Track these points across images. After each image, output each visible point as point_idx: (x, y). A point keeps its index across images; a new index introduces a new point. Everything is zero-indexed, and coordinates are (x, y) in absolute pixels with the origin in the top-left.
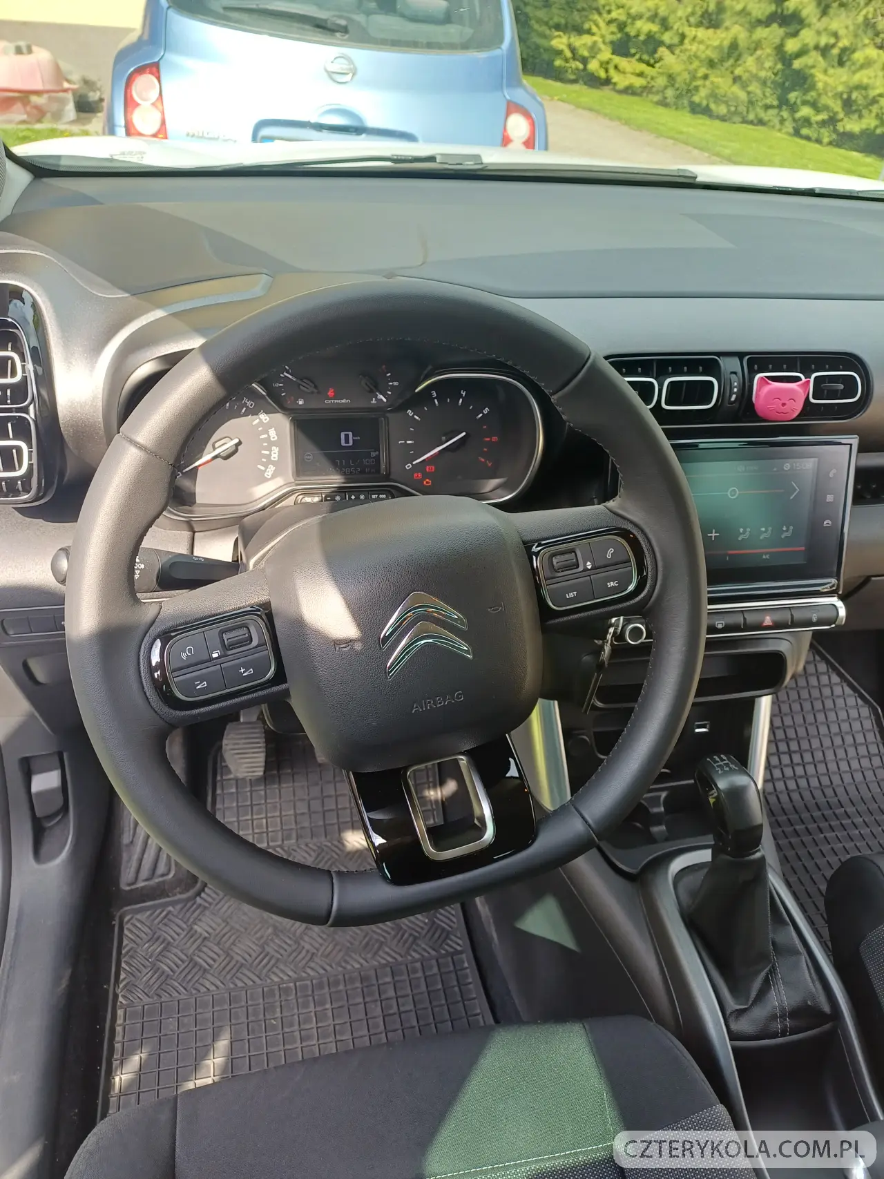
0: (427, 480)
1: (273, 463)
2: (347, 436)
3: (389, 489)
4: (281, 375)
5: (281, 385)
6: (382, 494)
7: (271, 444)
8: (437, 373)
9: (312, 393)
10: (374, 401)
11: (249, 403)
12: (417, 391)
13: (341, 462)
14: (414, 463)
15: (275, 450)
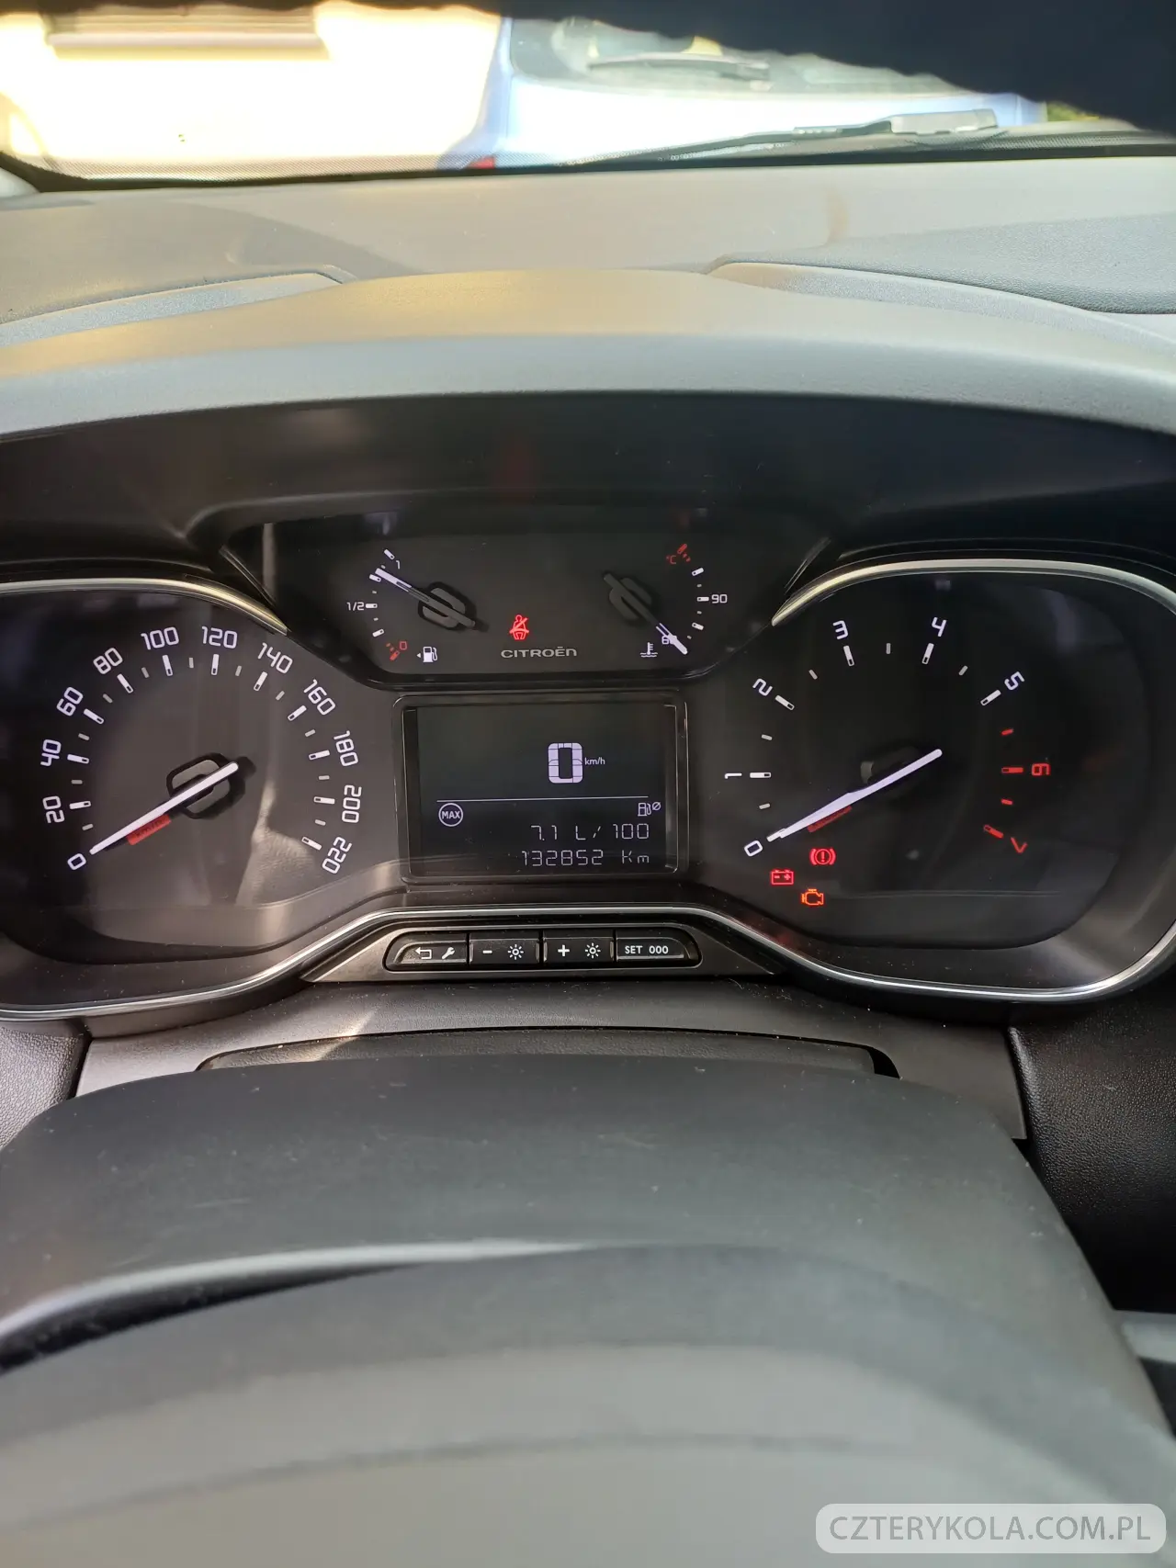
0: (812, 891)
1: (346, 830)
2: (565, 756)
3: (680, 926)
4: (372, 577)
5: (369, 606)
6: (655, 943)
7: (339, 777)
8: (846, 560)
9: (460, 627)
10: (649, 652)
11: (276, 660)
12: (776, 620)
13: (548, 832)
14: (771, 838)
15: (353, 793)
